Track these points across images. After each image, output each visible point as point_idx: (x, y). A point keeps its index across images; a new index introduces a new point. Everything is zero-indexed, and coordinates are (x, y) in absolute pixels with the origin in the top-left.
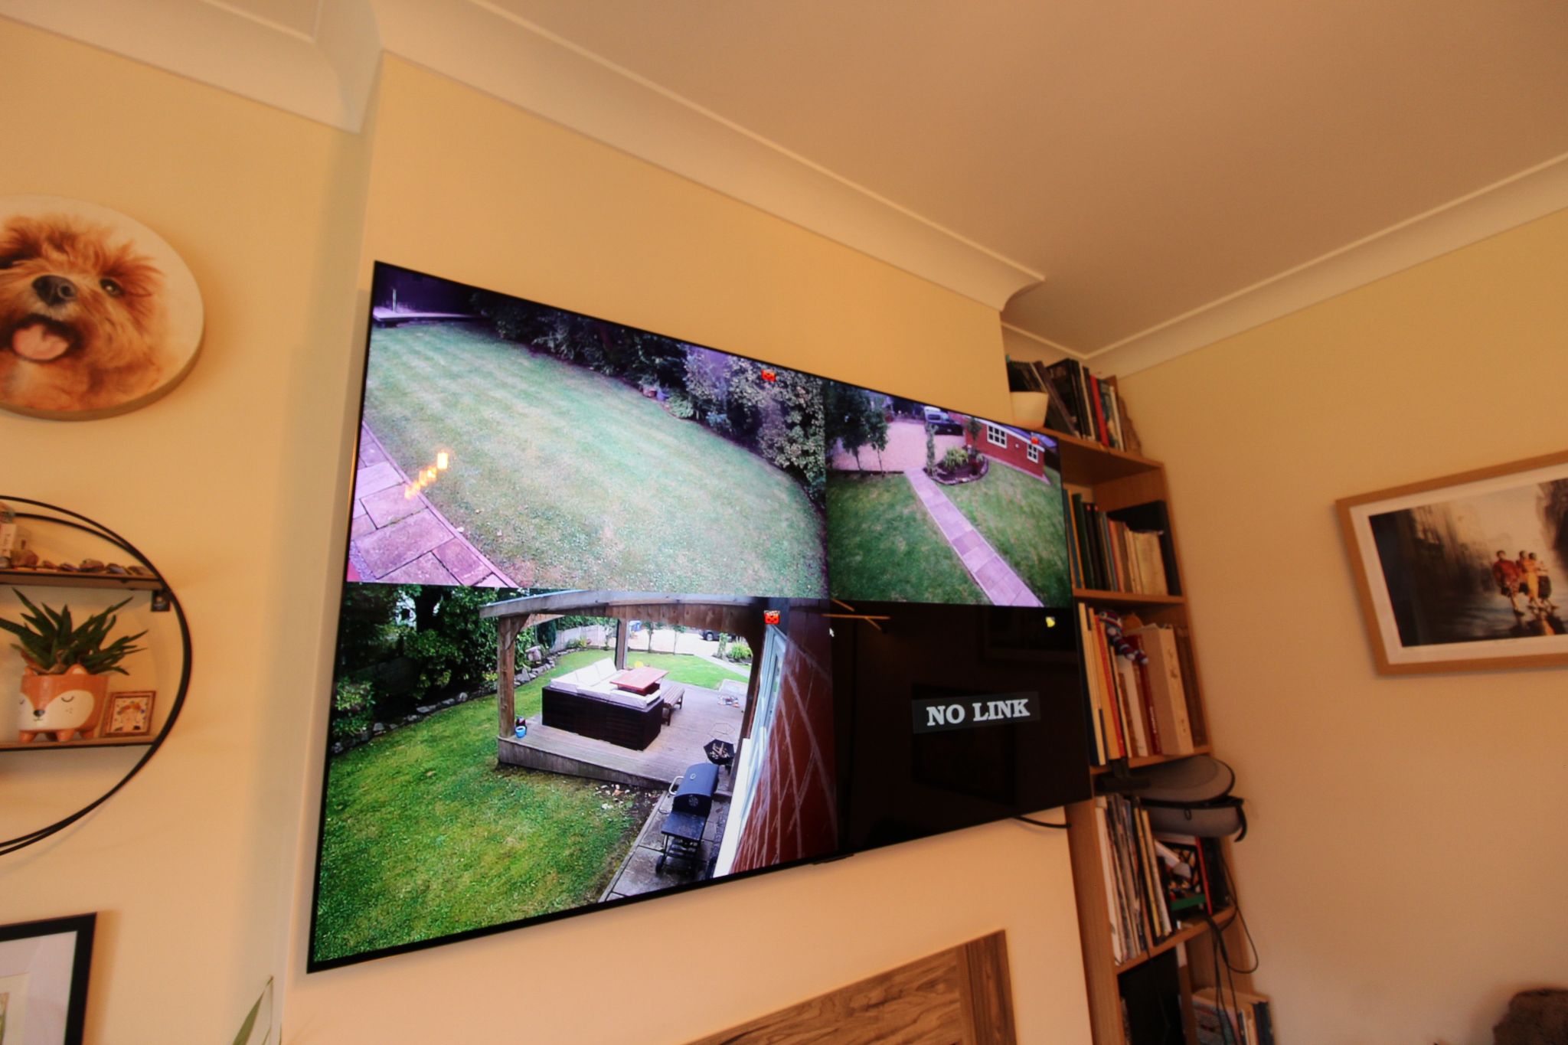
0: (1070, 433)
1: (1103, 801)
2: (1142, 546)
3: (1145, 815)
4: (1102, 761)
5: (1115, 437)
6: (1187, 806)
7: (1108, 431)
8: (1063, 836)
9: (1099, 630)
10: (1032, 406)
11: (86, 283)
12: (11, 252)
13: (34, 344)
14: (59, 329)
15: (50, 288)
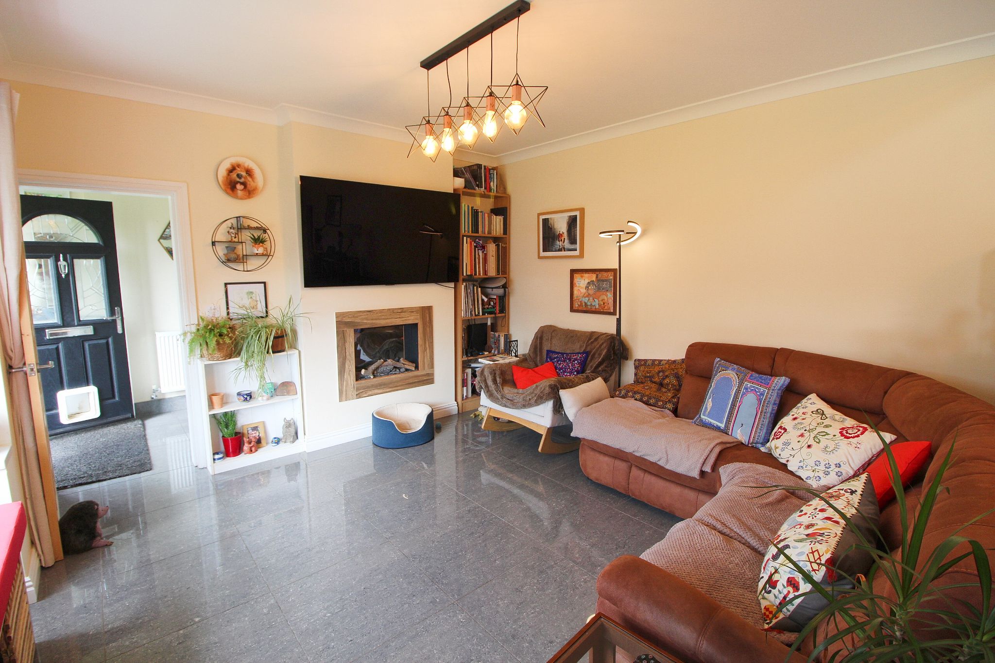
0: (475, 189)
1: (464, 284)
2: (498, 220)
3: (479, 289)
4: (465, 275)
5: (493, 187)
6: (492, 288)
7: (490, 186)
8: (453, 290)
9: (471, 244)
10: (460, 182)
11: (244, 174)
12: (232, 170)
13: (239, 187)
14: (242, 183)
15: (239, 176)
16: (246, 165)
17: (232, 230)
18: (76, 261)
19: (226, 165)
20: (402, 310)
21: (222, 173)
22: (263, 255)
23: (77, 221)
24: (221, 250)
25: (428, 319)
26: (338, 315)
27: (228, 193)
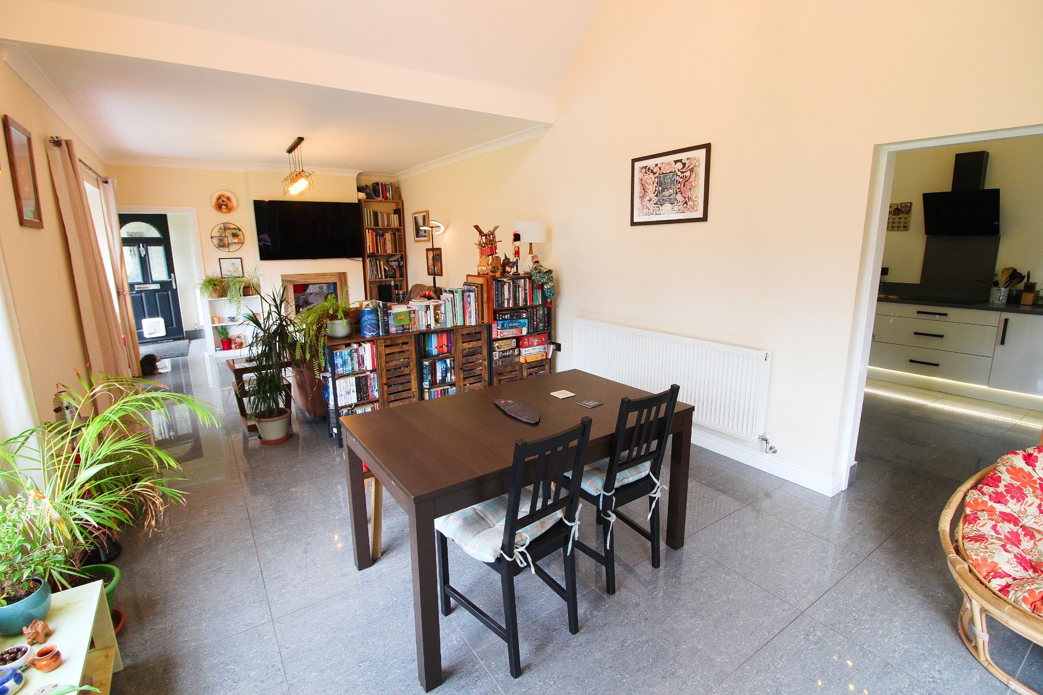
0: (374, 199)
1: (369, 258)
2: (395, 217)
4: (368, 252)
5: (389, 196)
7: (386, 195)
8: (362, 263)
9: (372, 233)
10: (362, 196)
11: (226, 200)
12: (219, 198)
13: (224, 207)
14: (225, 205)
15: (223, 201)
16: (227, 195)
17: (221, 230)
18: (149, 247)
19: (216, 196)
20: (325, 274)
21: (214, 200)
22: (238, 243)
23: (149, 225)
24: (216, 241)
25: (343, 280)
26: (282, 276)
27: (218, 211)
